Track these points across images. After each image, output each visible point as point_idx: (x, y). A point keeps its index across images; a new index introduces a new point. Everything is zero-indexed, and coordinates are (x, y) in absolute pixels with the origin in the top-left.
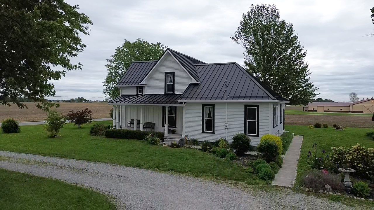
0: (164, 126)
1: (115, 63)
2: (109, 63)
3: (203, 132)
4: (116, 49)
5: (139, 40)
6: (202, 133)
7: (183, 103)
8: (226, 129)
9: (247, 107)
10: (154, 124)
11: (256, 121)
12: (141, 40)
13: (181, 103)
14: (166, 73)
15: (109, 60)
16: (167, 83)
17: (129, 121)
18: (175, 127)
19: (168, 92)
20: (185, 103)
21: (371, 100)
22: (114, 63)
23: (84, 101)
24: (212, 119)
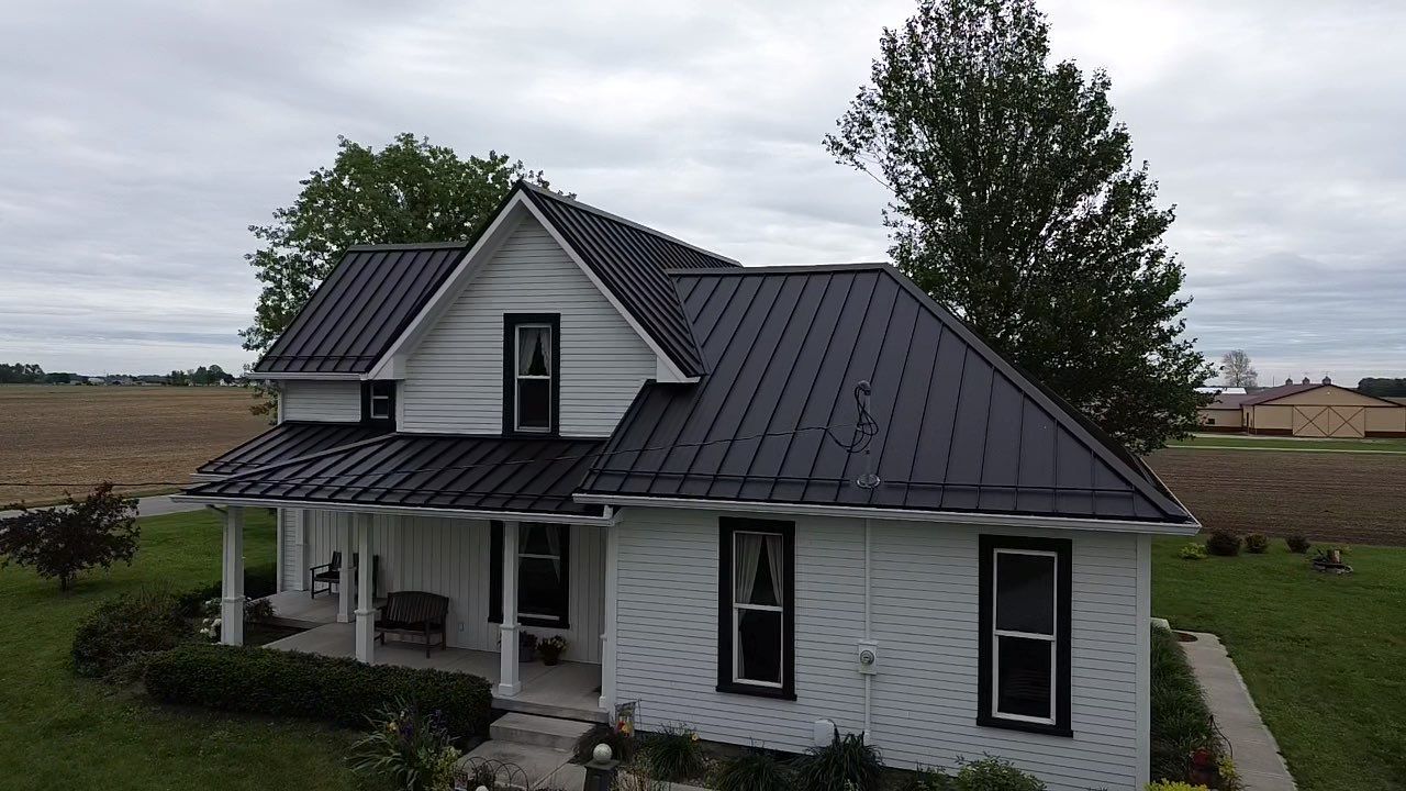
0: (496, 616)
1: (292, 243)
2: (265, 244)
3: (725, 685)
4: (305, 183)
5: (408, 138)
6: (718, 689)
7: (607, 512)
8: (868, 678)
9: (996, 551)
10: (446, 600)
11: (1053, 638)
12: (419, 138)
13: (597, 510)
14: (511, 320)
15: (266, 231)
16: (517, 376)
17: (322, 561)
18: (564, 624)
19: (521, 424)
20: (616, 508)
21: (1319, 387)
22: (286, 243)
23: (222, 382)
24: (780, 609)
